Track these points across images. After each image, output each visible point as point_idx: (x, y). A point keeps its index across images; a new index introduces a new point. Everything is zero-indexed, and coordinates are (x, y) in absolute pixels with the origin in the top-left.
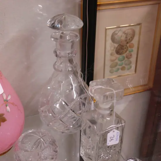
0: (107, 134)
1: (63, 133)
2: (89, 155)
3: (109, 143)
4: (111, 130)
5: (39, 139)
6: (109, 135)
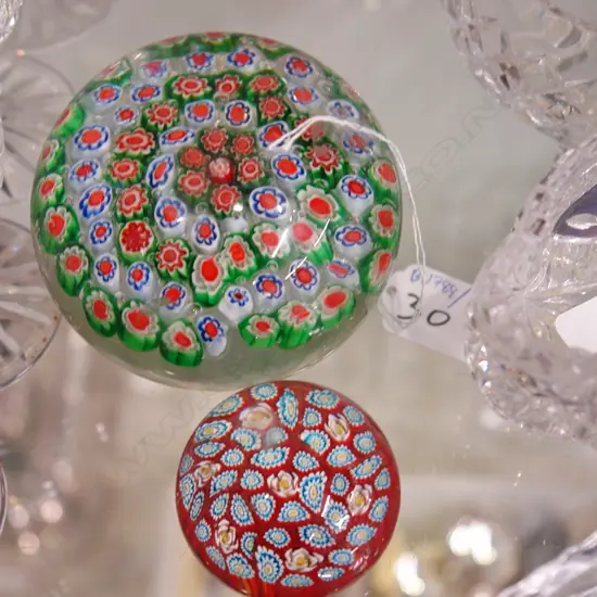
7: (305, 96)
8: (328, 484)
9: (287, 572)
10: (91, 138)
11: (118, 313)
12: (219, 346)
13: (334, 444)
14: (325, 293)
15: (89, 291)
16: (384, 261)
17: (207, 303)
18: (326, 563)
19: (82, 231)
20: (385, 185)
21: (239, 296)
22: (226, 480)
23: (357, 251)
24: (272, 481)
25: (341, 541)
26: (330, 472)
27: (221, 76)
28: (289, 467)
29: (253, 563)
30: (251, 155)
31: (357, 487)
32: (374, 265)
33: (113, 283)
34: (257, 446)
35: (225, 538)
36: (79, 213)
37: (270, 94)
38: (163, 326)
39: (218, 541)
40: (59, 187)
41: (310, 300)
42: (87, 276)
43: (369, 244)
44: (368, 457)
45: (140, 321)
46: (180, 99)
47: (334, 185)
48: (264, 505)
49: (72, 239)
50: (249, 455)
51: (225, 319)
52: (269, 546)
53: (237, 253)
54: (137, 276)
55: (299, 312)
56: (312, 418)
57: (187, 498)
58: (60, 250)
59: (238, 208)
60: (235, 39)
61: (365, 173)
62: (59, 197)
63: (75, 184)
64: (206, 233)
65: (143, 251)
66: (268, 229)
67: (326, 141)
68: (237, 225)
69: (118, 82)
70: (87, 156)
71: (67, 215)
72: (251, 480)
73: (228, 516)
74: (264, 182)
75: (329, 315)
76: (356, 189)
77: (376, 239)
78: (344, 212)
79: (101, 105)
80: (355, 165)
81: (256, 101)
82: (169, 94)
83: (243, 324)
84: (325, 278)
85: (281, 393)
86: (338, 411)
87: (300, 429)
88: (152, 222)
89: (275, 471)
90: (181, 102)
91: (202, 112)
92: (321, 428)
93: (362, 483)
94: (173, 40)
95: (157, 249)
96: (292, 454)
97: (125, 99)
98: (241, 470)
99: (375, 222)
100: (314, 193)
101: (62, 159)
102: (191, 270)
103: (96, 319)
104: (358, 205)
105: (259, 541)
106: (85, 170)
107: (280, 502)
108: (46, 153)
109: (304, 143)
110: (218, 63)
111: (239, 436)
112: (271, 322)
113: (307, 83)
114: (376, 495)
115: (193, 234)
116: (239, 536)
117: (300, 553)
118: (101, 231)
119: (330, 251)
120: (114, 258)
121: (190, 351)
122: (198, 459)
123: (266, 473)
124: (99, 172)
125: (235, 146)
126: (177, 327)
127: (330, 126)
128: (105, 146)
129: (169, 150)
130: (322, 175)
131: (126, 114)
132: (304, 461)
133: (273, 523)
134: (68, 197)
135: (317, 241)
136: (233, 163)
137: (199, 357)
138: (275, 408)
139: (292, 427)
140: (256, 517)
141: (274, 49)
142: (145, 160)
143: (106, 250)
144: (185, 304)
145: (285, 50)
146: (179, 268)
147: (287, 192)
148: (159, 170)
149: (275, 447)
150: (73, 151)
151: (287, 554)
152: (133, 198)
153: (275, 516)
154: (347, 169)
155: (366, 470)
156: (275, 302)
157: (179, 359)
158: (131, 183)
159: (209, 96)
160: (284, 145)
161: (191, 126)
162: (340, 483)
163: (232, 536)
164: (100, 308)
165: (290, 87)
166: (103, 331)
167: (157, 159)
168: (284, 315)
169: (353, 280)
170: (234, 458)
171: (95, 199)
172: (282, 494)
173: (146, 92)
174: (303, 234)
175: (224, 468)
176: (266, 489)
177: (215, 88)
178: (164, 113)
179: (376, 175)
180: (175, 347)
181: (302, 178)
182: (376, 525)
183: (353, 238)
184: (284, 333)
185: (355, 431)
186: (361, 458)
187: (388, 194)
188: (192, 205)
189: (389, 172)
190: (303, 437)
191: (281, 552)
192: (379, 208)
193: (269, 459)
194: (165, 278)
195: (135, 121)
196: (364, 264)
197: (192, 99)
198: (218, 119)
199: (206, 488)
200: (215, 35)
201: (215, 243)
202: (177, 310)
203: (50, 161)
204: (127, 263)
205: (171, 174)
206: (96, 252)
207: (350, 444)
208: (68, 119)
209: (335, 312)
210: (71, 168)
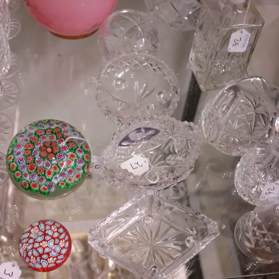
0: (232, 33)
1: (171, 25)
2: (200, 62)
3: (231, 48)
4: (239, 29)
5: (136, 26)
6: (234, 36)
7: (66, 132)
8: (54, 242)
9: (49, 264)
10: (19, 146)
11: (29, 185)
12: (53, 189)
13: (54, 232)
14: (76, 175)
15: (22, 181)
16: (88, 167)
17: (49, 180)
18: (57, 259)
19: (19, 167)
20: (86, 149)
21: (56, 178)
22: (30, 247)
23: (82, 165)
24: (41, 244)
25: (60, 254)
26: (54, 239)
27: (47, 129)
28: (44, 240)
29: (41, 264)
30: (56, 146)
31: (61, 241)
32: (86, 167)
33: (28, 178)
34: (36, 237)
35: (33, 260)
36: (18, 163)
37: (59, 132)
38: (40, 186)
39: (31, 261)
40: (13, 158)
41: (72, 177)
42: (21, 177)
43: (84, 163)
44: (62, 233)
45: (35, 186)
46: (38, 135)
47: (75, 151)
48: (41, 250)
49: (17, 169)
50: (34, 240)
51: (53, 183)
52: (43, 259)
53: (55, 168)
54: (33, 176)
55: (70, 180)
56: (48, 227)
57: (22, 253)
58: (14, 172)
59: (54, 158)
60: (49, 121)
61: (82, 147)
62: (13, 160)
63: (17, 157)
64: (48, 165)
65: (34, 170)
66: (61, 162)
67: (72, 141)
68: (54, 162)
69: (24, 133)
70: (19, 150)
71: (15, 164)
72: (36, 245)
73: (32, 255)
74: (60, 152)
75: (77, 180)
76: (80, 151)
77: (85, 162)
78: (78, 157)
79: (21, 139)
80: (79, 146)
81: (55, 134)
82: (36, 134)
83: (58, 184)
84: (75, 172)
85: (40, 224)
86: (54, 224)
87: (45, 231)
88: (35, 164)
89: (42, 242)
90: (39, 136)
91: (44, 138)
92: (50, 229)
93: (62, 239)
94: (35, 123)
95: (37, 169)
96: (45, 237)
97: (26, 136)
98: (33, 244)
99: (85, 158)
100: (70, 153)
101: (12, 152)
102: (45, 173)
103: (24, 187)
104: (81, 155)
105: (41, 259)
106: (18, 154)
107: (44, 248)
108: (9, 151)
109: (67, 143)
110: (46, 127)
111: (32, 236)
112: (64, 183)
113: (66, 128)
114: (66, 241)
115: (45, 165)
116: (36, 259)
117: (51, 259)
118: (24, 167)
119: (76, 165)
120: (27, 173)
121: (47, 191)
122: (23, 244)
123: (39, 243)
124: (22, 154)
125: (52, 145)
126: (43, 186)
127: (73, 139)
128: (22, 148)
129: (37, 147)
130: (72, 149)
131: (26, 140)
132: (48, 238)
133: (43, 253)
134: (15, 160)
135: (73, 164)
136: (52, 148)
137: (49, 192)
138: (39, 227)
139: (43, 231)
140: (39, 253)
141: (58, 122)
142: (32, 150)
143: (25, 171)
144: (44, 181)
145: (61, 122)
146: (42, 173)
147: (65, 153)
148: (35, 152)
149: (40, 236)
150: (15, 149)
151: (48, 260)
152: (30, 159)
153: (43, 252)
154: (77, 147)
155: (62, 236)
156: (64, 178)
157: (44, 194)
158: (29, 155)
159: (45, 134)
160: (64, 144)
161: (42, 141)
162: (57, 241)
163: (35, 259)
164: (25, 184)
165: (63, 130)
166: (26, 189)
167: (35, 149)
168: (67, 181)
169: (81, 171)
170: (31, 241)
171: (22, 160)
172: (44, 247)
173: (30, 135)
174: (69, 162)
175: (30, 244)
176: (40, 246)
177: (46, 132)
178: (35, 139)
179: (84, 148)
180: (43, 191)
181: (68, 150)
182: (67, 248)
183: (80, 162)
184: (67, 184)
185: (58, 228)
186: (61, 234)
187: (87, 152)
188: (44, 159)
189: (87, 147)
190: (47, 232)
191: (47, 260)
192: (86, 155)
193: (40, 239)
194: (39, 176)
195: (29, 141)
196: (83, 168)
197: (41, 135)
198: (48, 139)
199: (26, 250)
200: (44, 120)
201: (50, 167)
202: (43, 182)
203: (10, 152)
204: (30, 173)
205: (38, 152)
206: (23, 172)
207: (57, 231)
208: (13, 143)
209: (78, 179)
210: (15, 153)
